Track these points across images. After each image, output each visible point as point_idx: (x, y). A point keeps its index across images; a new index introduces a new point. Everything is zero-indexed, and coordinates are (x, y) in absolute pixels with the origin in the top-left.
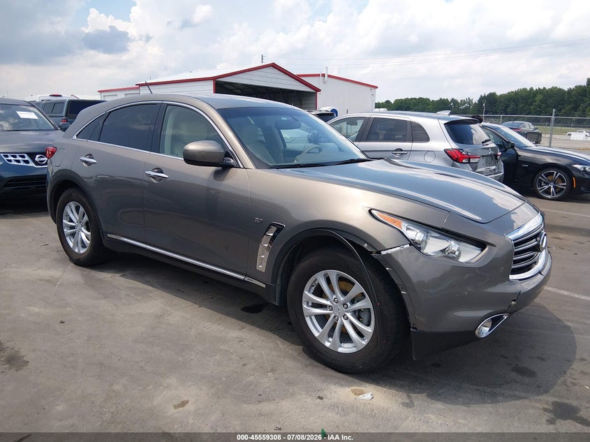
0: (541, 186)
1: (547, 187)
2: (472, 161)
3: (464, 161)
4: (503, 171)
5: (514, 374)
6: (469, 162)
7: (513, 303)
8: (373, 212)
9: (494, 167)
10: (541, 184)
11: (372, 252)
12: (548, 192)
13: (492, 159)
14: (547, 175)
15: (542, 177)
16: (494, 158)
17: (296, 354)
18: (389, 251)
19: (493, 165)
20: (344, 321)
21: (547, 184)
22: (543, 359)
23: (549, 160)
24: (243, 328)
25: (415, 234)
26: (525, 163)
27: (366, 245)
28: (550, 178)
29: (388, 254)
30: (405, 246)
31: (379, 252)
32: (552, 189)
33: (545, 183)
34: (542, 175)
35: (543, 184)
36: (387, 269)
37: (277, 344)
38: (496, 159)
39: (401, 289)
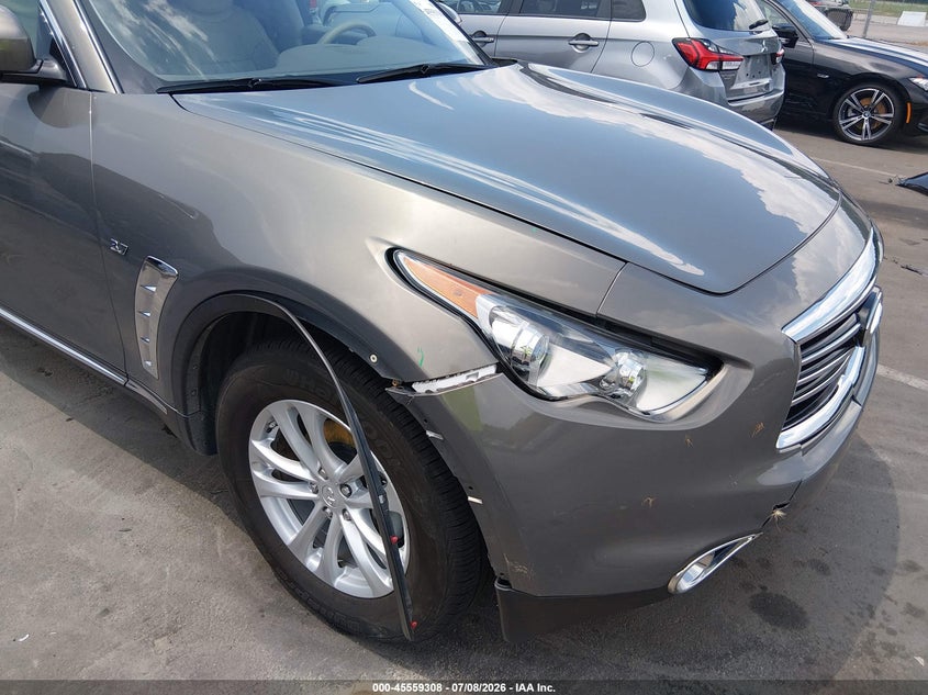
0: (847, 118)
1: (857, 119)
2: (726, 66)
3: (710, 66)
4: (782, 88)
5: (756, 618)
6: (720, 70)
7: (778, 513)
8: (401, 256)
9: (766, 81)
10: (846, 113)
11: (389, 383)
12: (856, 129)
13: (766, 63)
14: (860, 97)
15: (851, 99)
16: (769, 61)
17: (247, 572)
18: (435, 386)
19: (767, 77)
20: (345, 523)
21: (857, 113)
22: (823, 569)
23: (866, 65)
24: (148, 484)
25: (515, 332)
26: (824, 70)
27: (373, 359)
28: (865, 102)
29: (429, 397)
30: (483, 373)
31: (408, 386)
32: (866, 124)
33: (854, 111)
34: (853, 96)
35: (850, 114)
36: (430, 434)
37: (214, 536)
38: (774, 62)
39: (467, 491)
